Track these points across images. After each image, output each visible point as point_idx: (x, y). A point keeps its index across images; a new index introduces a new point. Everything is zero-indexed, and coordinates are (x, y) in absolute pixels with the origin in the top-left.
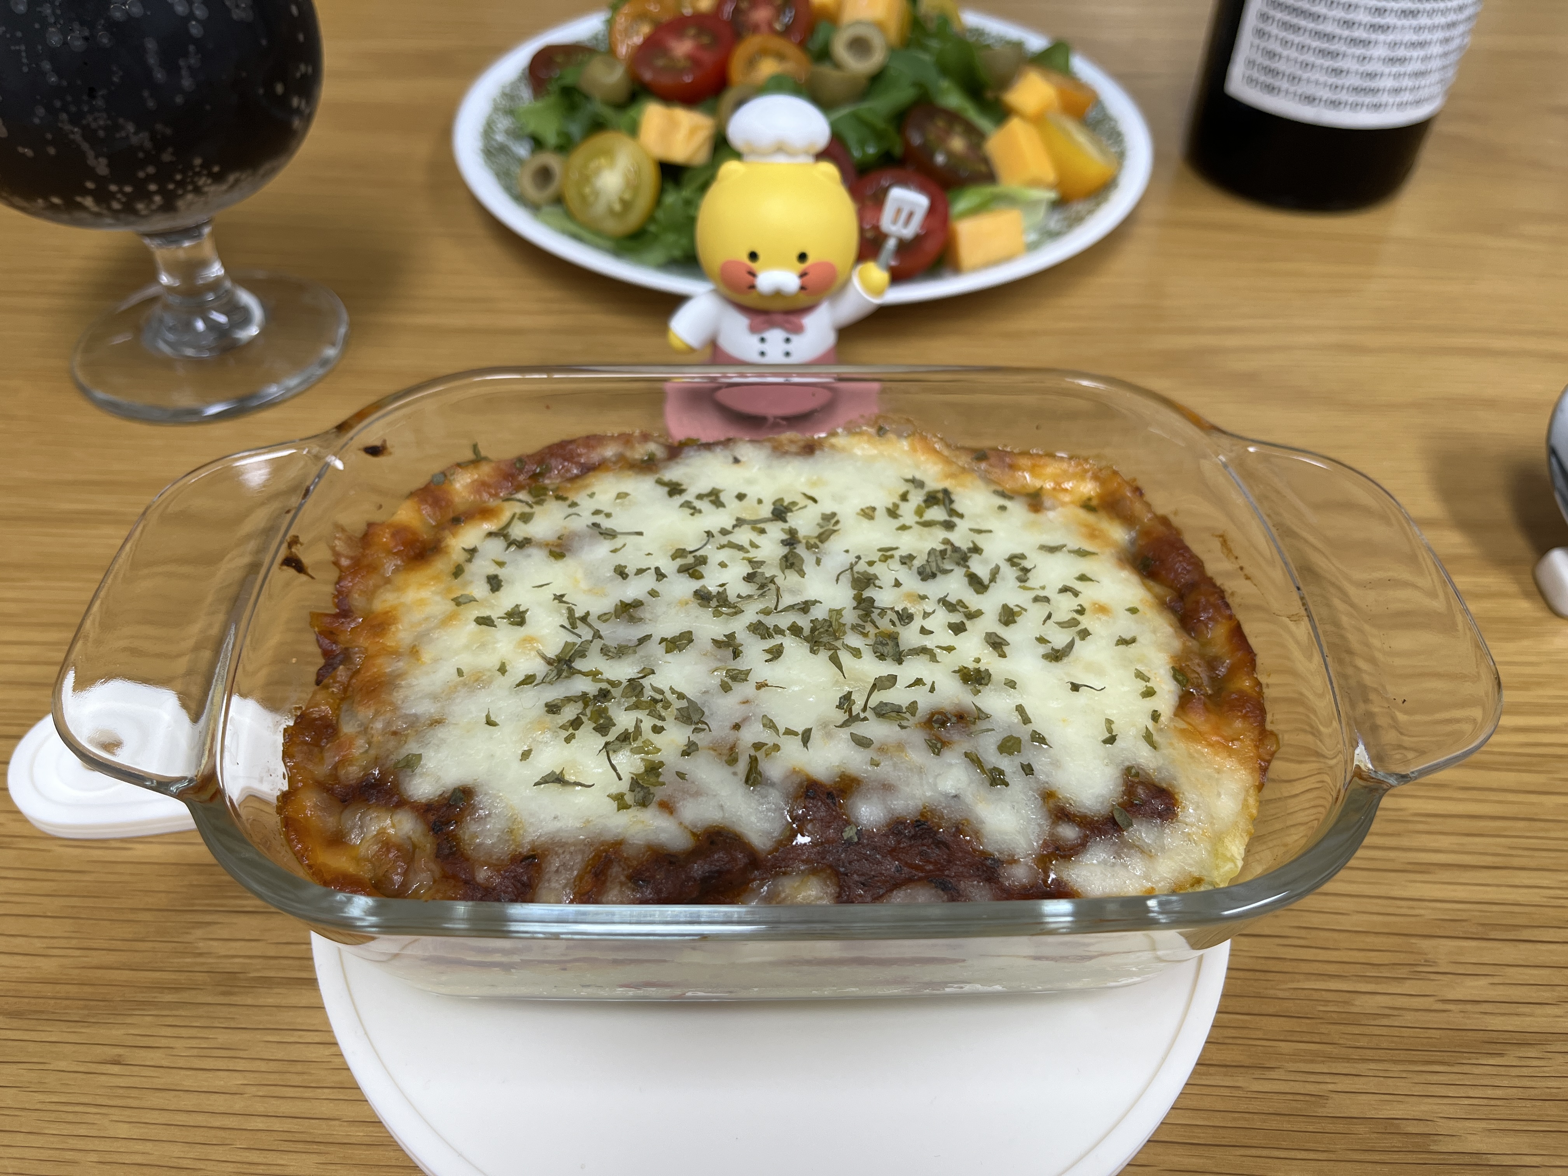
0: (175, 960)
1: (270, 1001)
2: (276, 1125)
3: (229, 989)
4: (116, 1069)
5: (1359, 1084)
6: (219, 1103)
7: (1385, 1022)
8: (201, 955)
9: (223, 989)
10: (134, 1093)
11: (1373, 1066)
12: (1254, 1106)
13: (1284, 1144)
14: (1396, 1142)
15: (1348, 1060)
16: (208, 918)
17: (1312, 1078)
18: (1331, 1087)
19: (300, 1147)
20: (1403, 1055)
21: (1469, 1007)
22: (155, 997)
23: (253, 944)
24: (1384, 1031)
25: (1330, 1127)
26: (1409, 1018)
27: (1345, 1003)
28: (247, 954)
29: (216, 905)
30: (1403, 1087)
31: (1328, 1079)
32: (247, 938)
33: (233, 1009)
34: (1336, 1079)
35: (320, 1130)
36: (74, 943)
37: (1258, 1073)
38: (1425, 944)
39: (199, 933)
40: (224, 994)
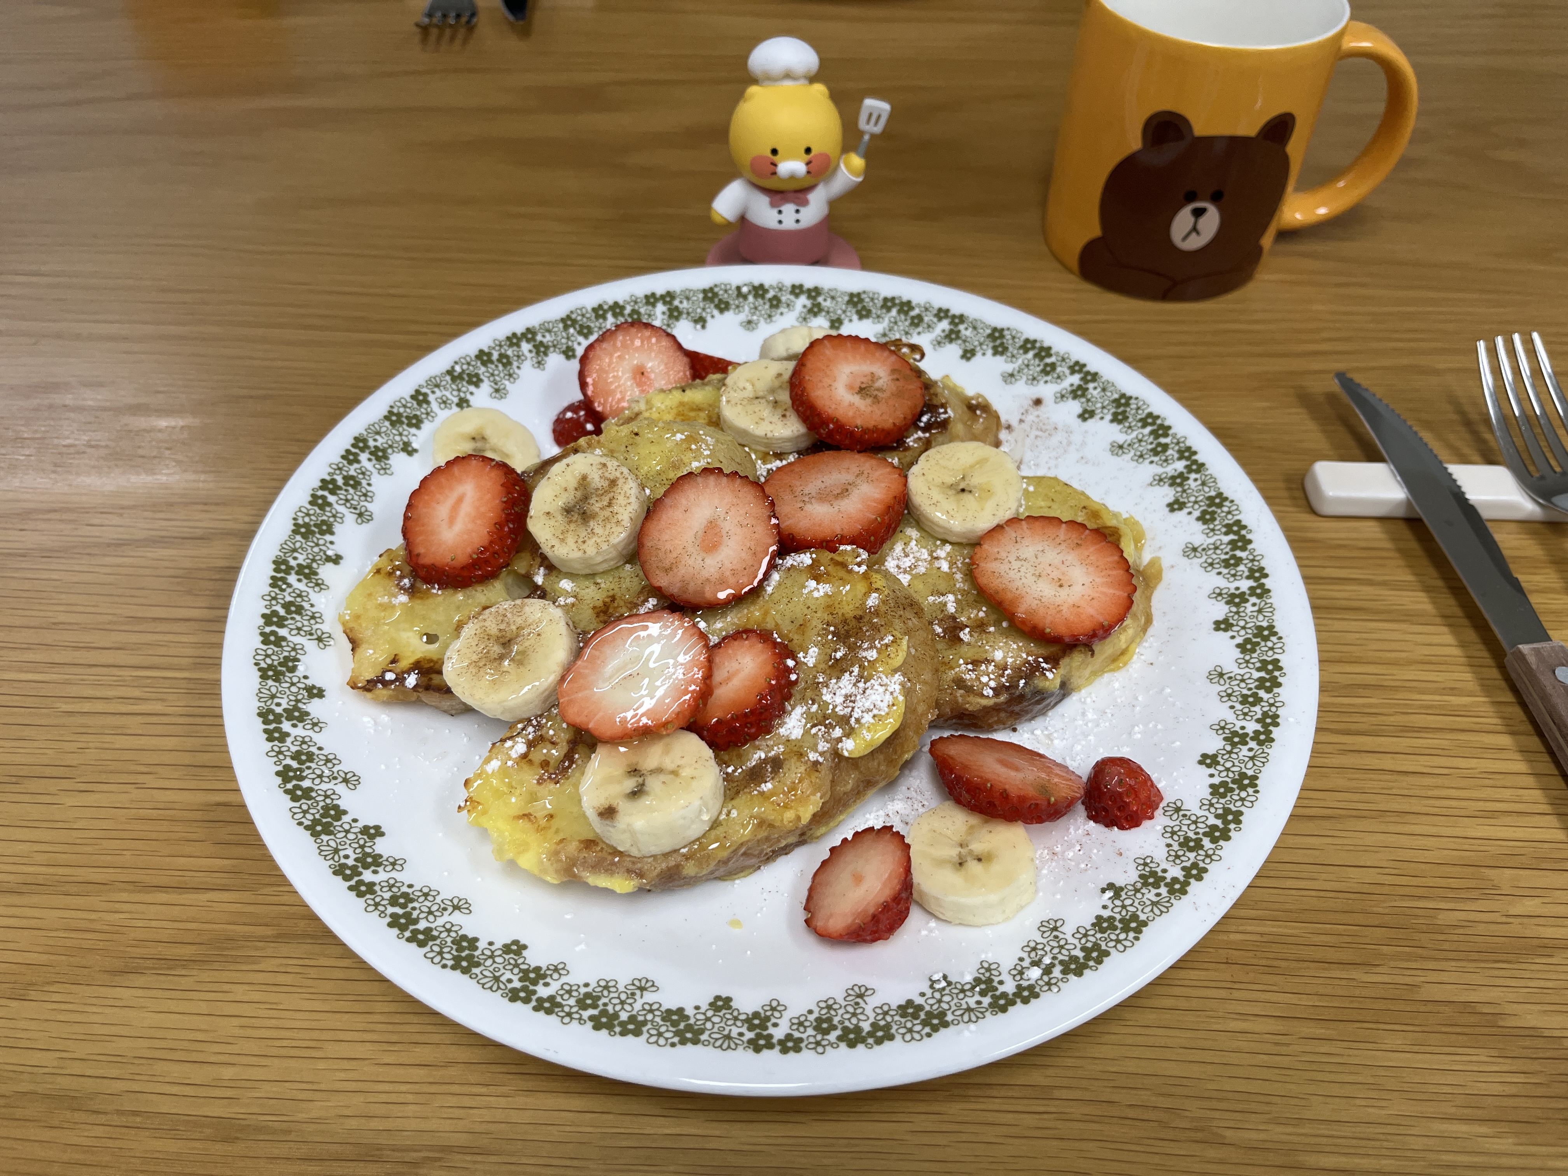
7: (1461, 931)
11: (1453, 964)
12: (1365, 992)
14: (1473, 1019)
15: (1436, 959)
17: (1408, 972)
18: (1422, 979)
20: (1475, 956)
21: (1526, 920)
25: (1423, 1009)
26: (1481, 929)
27: (1431, 917)
30: (1474, 979)
31: (1420, 973)
34: (1427, 973)
37: (1368, 968)
38: (1491, 873)
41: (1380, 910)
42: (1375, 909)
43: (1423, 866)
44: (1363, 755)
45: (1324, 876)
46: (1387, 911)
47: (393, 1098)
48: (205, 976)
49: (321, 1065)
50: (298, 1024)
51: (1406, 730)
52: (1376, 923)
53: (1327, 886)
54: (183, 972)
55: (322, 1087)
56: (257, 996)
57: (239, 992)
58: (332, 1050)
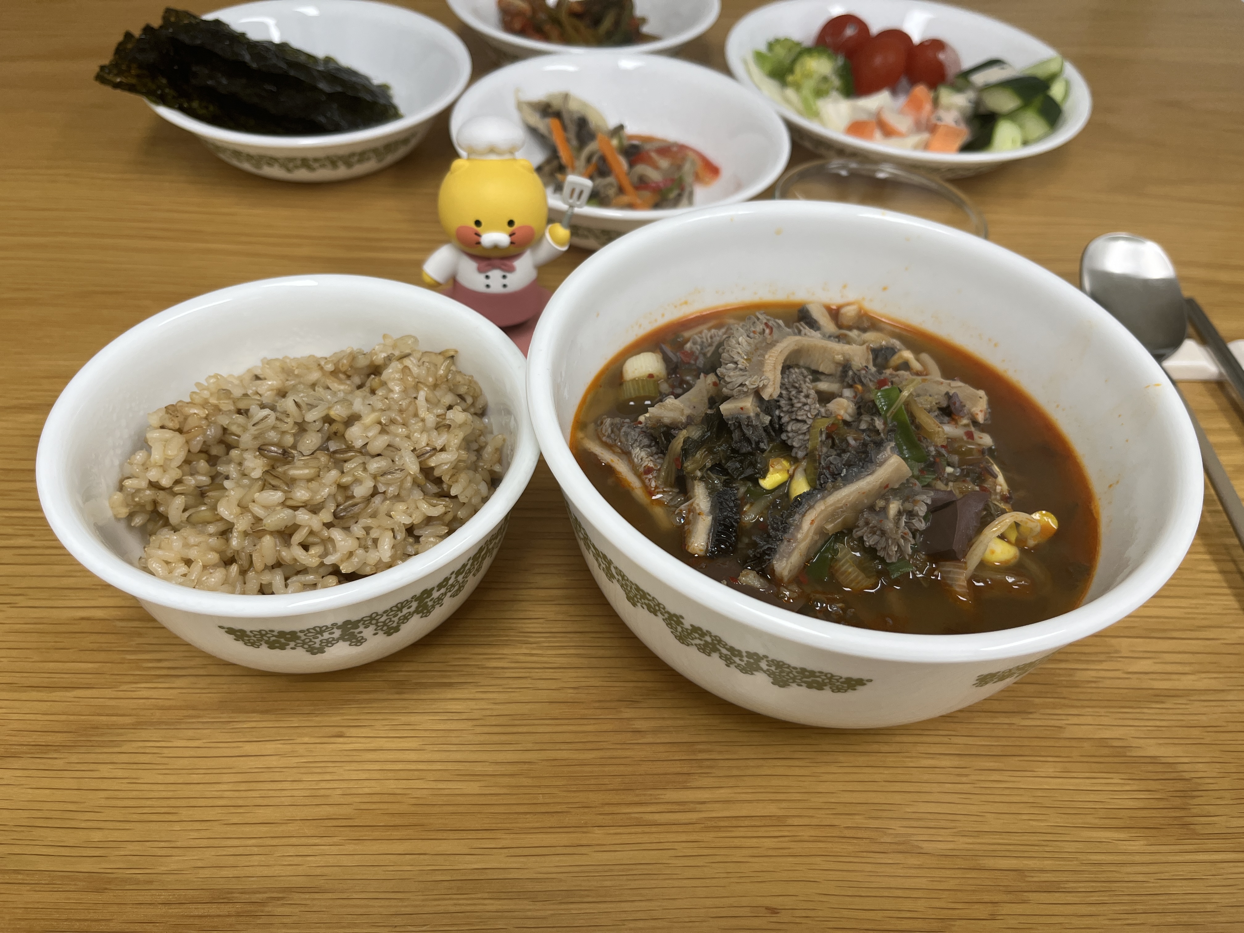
2: (450, 766)
4: (341, 740)
5: (1082, 720)
6: (413, 756)
10: (355, 753)
13: (1043, 754)
14: (1106, 751)
17: (1055, 717)
19: (467, 778)
24: (1094, 690)
26: (1108, 683)
27: (1070, 675)
30: (1105, 721)
31: (1063, 717)
34: (1069, 717)
35: (478, 768)
38: (1114, 641)
40: (397, 693)
47: (240, 851)
48: (74, 758)
49: (177, 827)
50: (156, 795)
54: (55, 756)
55: (179, 844)
56: (120, 773)
57: (105, 771)
58: (185, 814)
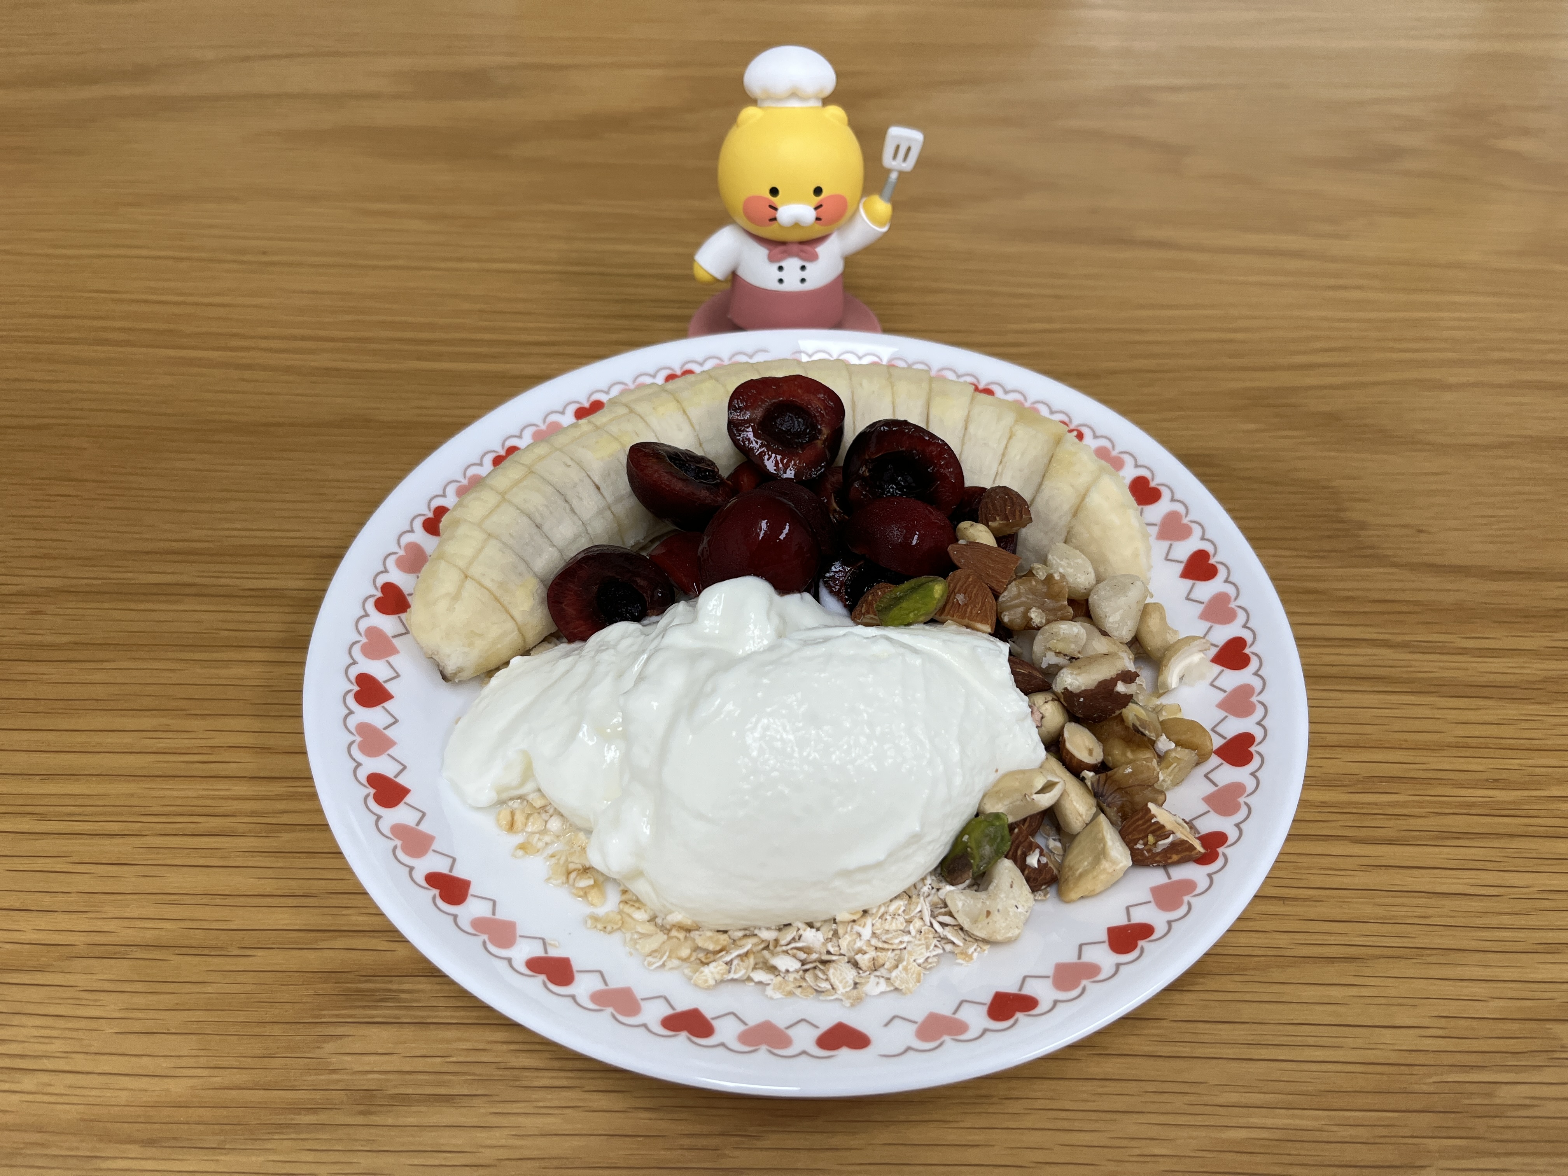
0: (309, 1078)
1: (411, 1120)
3: (367, 1108)
8: (334, 1071)
9: (362, 1108)
16: (339, 1031)
22: (292, 1119)
23: (386, 1058)
28: (381, 1069)
29: (344, 1016)
32: (380, 1051)
33: (373, 1131)
36: (202, 1061)
39: (330, 1047)
41: (1425, 1088)
42: (1416, 1088)
43: (1474, 1023)
44: (1392, 871)
45: (1350, 1042)
46: (1432, 1089)
51: (1443, 837)
52: (1418, 1107)
53: (1354, 1056)
